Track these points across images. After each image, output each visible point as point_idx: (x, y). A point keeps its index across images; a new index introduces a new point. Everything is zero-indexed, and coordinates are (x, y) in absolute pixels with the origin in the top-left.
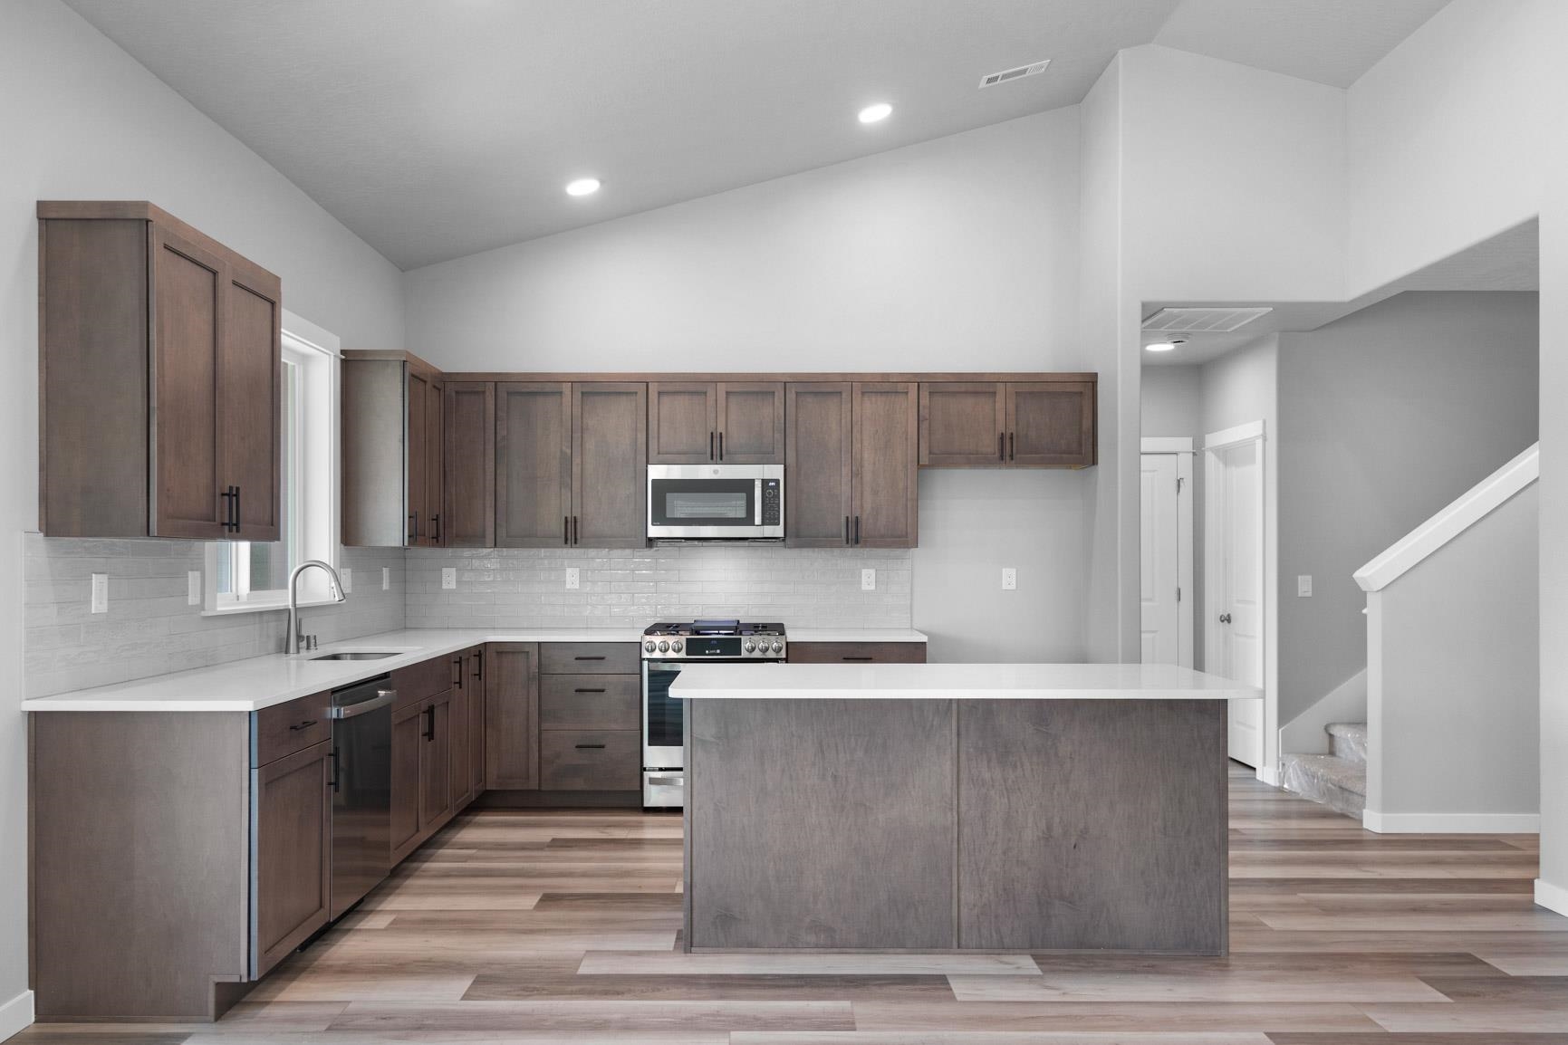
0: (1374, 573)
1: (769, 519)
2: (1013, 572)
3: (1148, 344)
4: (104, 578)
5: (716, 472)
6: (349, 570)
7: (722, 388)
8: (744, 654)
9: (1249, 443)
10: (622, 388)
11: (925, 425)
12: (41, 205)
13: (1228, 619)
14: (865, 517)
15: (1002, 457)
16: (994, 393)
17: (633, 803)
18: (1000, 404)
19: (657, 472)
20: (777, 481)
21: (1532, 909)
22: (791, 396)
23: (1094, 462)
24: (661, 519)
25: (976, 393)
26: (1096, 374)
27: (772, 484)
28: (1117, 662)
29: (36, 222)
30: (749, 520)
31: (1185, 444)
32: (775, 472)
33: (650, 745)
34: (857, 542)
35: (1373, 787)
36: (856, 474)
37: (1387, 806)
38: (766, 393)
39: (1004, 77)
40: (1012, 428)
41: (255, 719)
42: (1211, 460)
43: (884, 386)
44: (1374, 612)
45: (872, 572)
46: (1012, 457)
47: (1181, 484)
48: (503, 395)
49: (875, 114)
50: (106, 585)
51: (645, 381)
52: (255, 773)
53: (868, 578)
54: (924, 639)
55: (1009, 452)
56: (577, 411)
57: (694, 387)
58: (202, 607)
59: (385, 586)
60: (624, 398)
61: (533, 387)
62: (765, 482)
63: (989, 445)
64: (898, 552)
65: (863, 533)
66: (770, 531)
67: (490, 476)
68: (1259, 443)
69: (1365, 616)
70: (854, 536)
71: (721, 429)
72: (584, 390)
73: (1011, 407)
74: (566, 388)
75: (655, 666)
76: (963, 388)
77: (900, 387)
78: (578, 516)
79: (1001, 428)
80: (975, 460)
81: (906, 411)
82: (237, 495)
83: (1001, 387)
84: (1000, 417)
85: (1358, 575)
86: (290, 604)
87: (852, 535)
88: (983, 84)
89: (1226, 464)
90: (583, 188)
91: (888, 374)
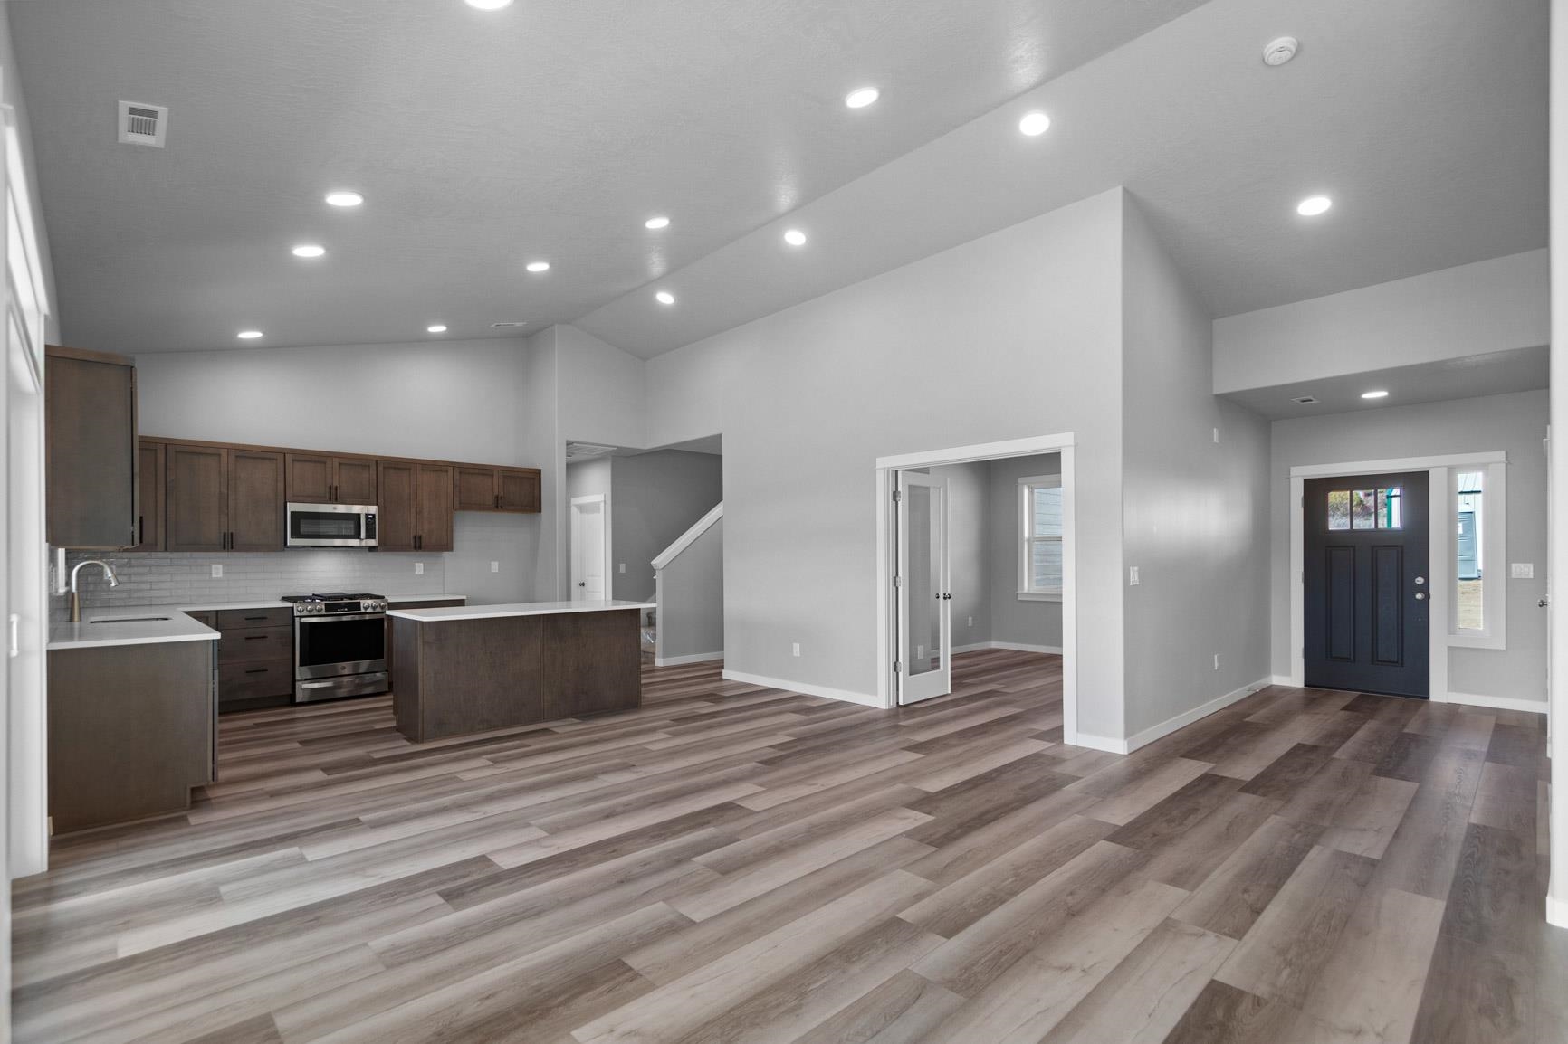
0: (659, 561)
1: (370, 535)
2: (497, 563)
5: (335, 508)
7: (335, 461)
8: (363, 611)
9: (599, 503)
10: (268, 455)
11: (457, 489)
13: (583, 585)
14: (424, 535)
15: (495, 507)
16: (493, 476)
17: (291, 701)
18: (495, 481)
19: (292, 507)
20: (374, 515)
21: (722, 680)
22: (380, 468)
23: (540, 511)
24: (296, 534)
25: (483, 474)
26: (540, 470)
27: (371, 516)
28: (556, 601)
30: (358, 536)
32: (373, 509)
33: (301, 665)
34: (421, 547)
35: (659, 650)
36: (419, 513)
37: (665, 655)
38: (365, 466)
39: (504, 325)
40: (501, 493)
41: (216, 643)
42: (574, 510)
43: (432, 467)
44: (658, 577)
45: (422, 565)
46: (502, 507)
48: (171, 453)
49: (437, 329)
51: (282, 453)
52: (216, 672)
53: (419, 568)
54: (464, 597)
55: (500, 504)
56: (232, 466)
57: (318, 459)
60: (266, 462)
61: (195, 450)
62: (367, 515)
63: (490, 500)
64: (435, 553)
65: (423, 544)
66: (372, 542)
68: (602, 504)
69: (655, 580)
70: (419, 545)
71: (336, 483)
72: (237, 455)
73: (501, 482)
74: (224, 453)
75: (304, 620)
76: (477, 471)
77: (444, 470)
78: (234, 532)
79: (496, 493)
80: (481, 507)
81: (446, 482)
83: (495, 472)
84: (496, 487)
85: (653, 562)
87: (417, 545)
88: (493, 326)
89: (581, 512)
90: (250, 335)
91: (434, 461)
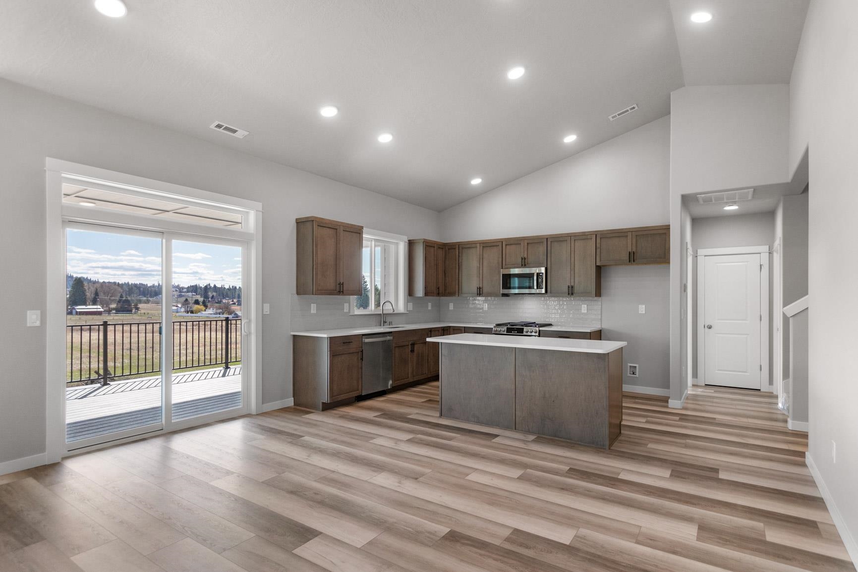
1: (539, 287)
2: (643, 306)
3: (724, 207)
4: (315, 305)
5: (522, 271)
6: (411, 304)
7: (526, 242)
8: (525, 333)
10: (496, 244)
11: (599, 251)
12: (296, 219)
13: (710, 327)
14: (575, 285)
15: (630, 261)
16: (627, 236)
18: (629, 241)
19: (504, 271)
20: (543, 273)
22: (549, 243)
24: (504, 287)
25: (619, 237)
26: (669, 226)
27: (541, 274)
29: (295, 224)
30: (531, 287)
31: (765, 248)
32: (542, 270)
34: (572, 294)
36: (572, 270)
38: (541, 242)
39: (619, 115)
40: (634, 250)
41: (328, 339)
42: (775, 256)
43: (583, 237)
44: (790, 326)
45: (586, 306)
46: (633, 261)
47: (762, 267)
48: (461, 249)
49: (570, 139)
50: (316, 306)
51: (501, 241)
53: (584, 308)
55: (632, 259)
56: (481, 252)
57: (518, 242)
58: (349, 312)
59: (430, 308)
60: (495, 247)
61: (468, 246)
62: (538, 274)
63: (626, 257)
64: (594, 298)
65: (574, 292)
66: (538, 291)
67: (457, 274)
71: (526, 256)
72: (484, 246)
73: (634, 240)
74: (478, 245)
76: (614, 235)
77: (589, 237)
78: (481, 286)
79: (629, 250)
80: (619, 263)
81: (591, 246)
82: (343, 284)
83: (629, 233)
84: (629, 245)
86: (381, 313)
87: (570, 292)
90: (476, 181)
91: (585, 232)
